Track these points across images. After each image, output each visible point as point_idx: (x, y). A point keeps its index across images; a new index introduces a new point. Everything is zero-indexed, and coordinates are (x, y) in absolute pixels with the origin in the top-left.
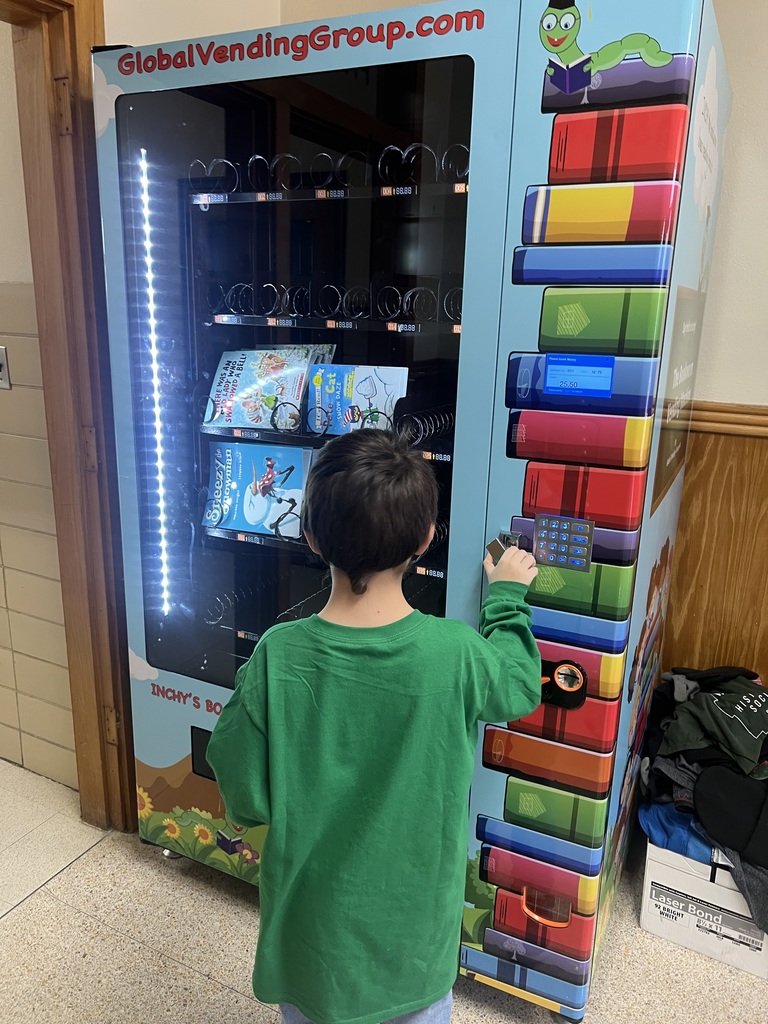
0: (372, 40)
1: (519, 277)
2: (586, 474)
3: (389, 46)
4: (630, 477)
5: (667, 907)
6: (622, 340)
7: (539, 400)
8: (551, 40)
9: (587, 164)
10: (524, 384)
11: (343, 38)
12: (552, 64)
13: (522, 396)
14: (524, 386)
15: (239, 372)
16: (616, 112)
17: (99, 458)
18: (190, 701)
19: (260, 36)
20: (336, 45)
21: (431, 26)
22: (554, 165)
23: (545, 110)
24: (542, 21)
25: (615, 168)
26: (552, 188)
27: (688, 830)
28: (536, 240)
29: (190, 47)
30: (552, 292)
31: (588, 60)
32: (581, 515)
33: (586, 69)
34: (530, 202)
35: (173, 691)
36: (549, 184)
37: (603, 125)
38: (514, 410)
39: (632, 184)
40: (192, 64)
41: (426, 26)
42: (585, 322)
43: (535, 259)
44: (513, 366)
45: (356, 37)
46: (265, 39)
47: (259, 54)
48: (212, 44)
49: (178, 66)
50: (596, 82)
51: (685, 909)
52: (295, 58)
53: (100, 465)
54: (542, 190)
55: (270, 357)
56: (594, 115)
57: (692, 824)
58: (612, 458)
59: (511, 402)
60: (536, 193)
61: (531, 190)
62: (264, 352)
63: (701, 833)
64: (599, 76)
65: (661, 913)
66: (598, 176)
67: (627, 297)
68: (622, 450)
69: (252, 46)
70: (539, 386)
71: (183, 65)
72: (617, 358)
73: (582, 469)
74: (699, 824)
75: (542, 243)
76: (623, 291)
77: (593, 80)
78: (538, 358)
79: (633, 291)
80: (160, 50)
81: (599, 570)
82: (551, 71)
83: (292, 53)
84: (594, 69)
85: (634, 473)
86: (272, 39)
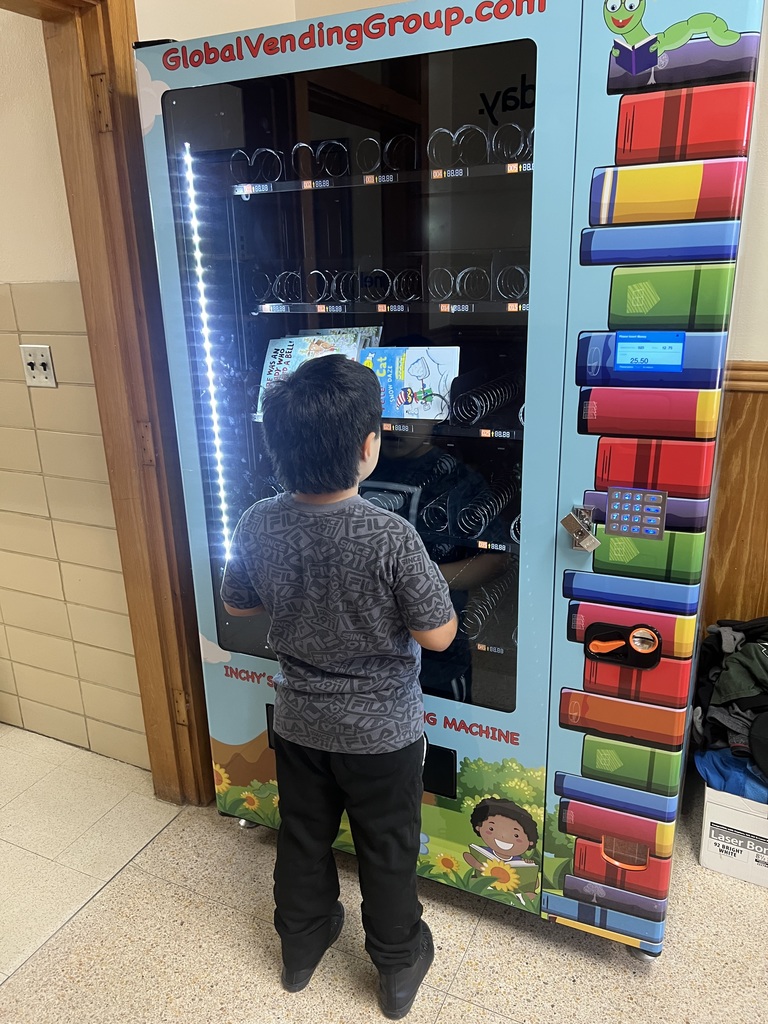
0: (429, 26)
1: (587, 258)
2: (658, 447)
3: (448, 32)
4: (702, 447)
5: (726, 845)
6: (692, 316)
7: (610, 376)
8: (616, 22)
9: (655, 143)
10: (594, 362)
11: (399, 26)
12: (617, 45)
13: (592, 374)
14: (595, 364)
15: (288, 359)
16: (684, 91)
17: (156, 452)
18: (264, 680)
19: (312, 27)
20: (392, 33)
21: (491, 10)
22: (621, 146)
23: (611, 91)
24: (606, 3)
25: (684, 147)
26: (620, 169)
27: (744, 772)
28: (604, 221)
29: (239, 39)
30: (621, 271)
31: (654, 41)
32: (654, 486)
33: (652, 49)
34: (597, 184)
35: (247, 672)
36: (616, 166)
37: (671, 105)
38: (584, 388)
39: (701, 162)
40: (241, 57)
41: (486, 11)
42: (655, 299)
43: (604, 240)
44: (583, 345)
45: (412, 24)
46: (317, 29)
47: (312, 45)
48: (262, 36)
49: (225, 59)
50: (663, 62)
51: (744, 846)
52: (349, 47)
53: (157, 459)
54: (609, 172)
55: (318, 343)
56: (661, 94)
57: (749, 767)
58: (686, 431)
59: (581, 379)
60: (603, 176)
61: (598, 172)
62: (311, 338)
63: (758, 775)
64: (665, 56)
65: (721, 851)
66: (666, 156)
67: (697, 273)
68: (693, 423)
69: (303, 37)
70: (609, 364)
71: (231, 58)
72: (688, 334)
73: (654, 442)
74: (755, 767)
75: (609, 224)
76: (693, 268)
77: (659, 60)
78: (608, 337)
79: (703, 267)
80: (206, 44)
81: (672, 539)
82: (617, 53)
83: (345, 42)
84: (661, 49)
85: (706, 444)
86: (325, 29)
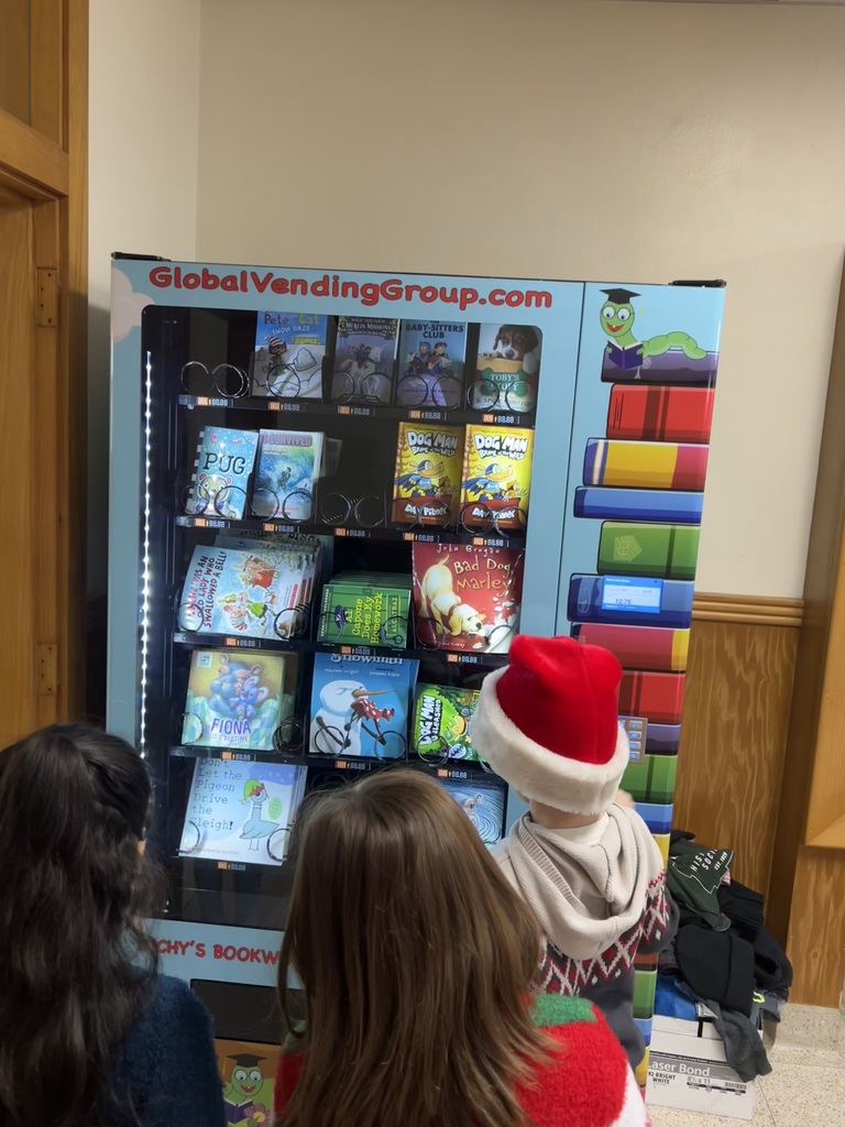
0: (445, 300)
1: (580, 511)
2: (640, 678)
3: (463, 307)
4: (677, 678)
5: (659, 1072)
6: (669, 566)
7: (598, 614)
8: (610, 327)
9: (640, 425)
10: (584, 600)
11: (416, 294)
12: (610, 345)
13: (582, 611)
14: (584, 603)
15: (218, 571)
16: (663, 388)
19: (326, 278)
20: (409, 298)
21: (503, 297)
22: (611, 423)
23: (604, 379)
24: (602, 310)
25: (663, 431)
26: (610, 441)
28: (595, 482)
29: (244, 274)
30: (609, 525)
31: (641, 346)
32: (636, 714)
33: (639, 352)
34: (590, 451)
35: (169, 942)
36: (607, 438)
37: (652, 399)
38: (575, 624)
39: (676, 445)
40: (244, 289)
41: (498, 297)
42: (637, 551)
43: (595, 497)
44: (575, 585)
45: (429, 294)
46: (331, 281)
47: (324, 293)
48: (270, 276)
49: (225, 288)
50: (647, 364)
51: (676, 1070)
52: (364, 302)
53: (59, 687)
54: (601, 443)
56: (645, 388)
58: (663, 664)
59: (573, 613)
60: (595, 445)
61: (592, 442)
64: (649, 359)
65: (655, 1080)
66: (648, 436)
67: (673, 532)
68: (669, 657)
69: (316, 285)
70: (597, 603)
71: (234, 288)
72: (665, 581)
73: (636, 673)
74: (684, 983)
75: (600, 485)
76: (669, 527)
77: (644, 362)
78: (597, 580)
79: (677, 527)
80: (205, 271)
81: (652, 761)
82: (610, 350)
83: (360, 297)
84: (646, 353)
85: (680, 676)
86: (340, 282)
